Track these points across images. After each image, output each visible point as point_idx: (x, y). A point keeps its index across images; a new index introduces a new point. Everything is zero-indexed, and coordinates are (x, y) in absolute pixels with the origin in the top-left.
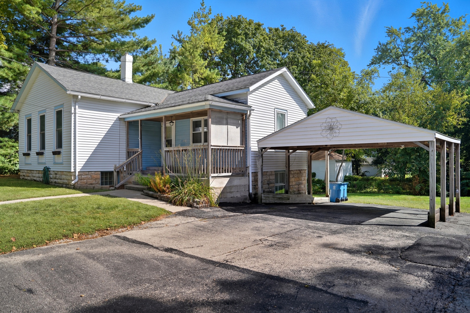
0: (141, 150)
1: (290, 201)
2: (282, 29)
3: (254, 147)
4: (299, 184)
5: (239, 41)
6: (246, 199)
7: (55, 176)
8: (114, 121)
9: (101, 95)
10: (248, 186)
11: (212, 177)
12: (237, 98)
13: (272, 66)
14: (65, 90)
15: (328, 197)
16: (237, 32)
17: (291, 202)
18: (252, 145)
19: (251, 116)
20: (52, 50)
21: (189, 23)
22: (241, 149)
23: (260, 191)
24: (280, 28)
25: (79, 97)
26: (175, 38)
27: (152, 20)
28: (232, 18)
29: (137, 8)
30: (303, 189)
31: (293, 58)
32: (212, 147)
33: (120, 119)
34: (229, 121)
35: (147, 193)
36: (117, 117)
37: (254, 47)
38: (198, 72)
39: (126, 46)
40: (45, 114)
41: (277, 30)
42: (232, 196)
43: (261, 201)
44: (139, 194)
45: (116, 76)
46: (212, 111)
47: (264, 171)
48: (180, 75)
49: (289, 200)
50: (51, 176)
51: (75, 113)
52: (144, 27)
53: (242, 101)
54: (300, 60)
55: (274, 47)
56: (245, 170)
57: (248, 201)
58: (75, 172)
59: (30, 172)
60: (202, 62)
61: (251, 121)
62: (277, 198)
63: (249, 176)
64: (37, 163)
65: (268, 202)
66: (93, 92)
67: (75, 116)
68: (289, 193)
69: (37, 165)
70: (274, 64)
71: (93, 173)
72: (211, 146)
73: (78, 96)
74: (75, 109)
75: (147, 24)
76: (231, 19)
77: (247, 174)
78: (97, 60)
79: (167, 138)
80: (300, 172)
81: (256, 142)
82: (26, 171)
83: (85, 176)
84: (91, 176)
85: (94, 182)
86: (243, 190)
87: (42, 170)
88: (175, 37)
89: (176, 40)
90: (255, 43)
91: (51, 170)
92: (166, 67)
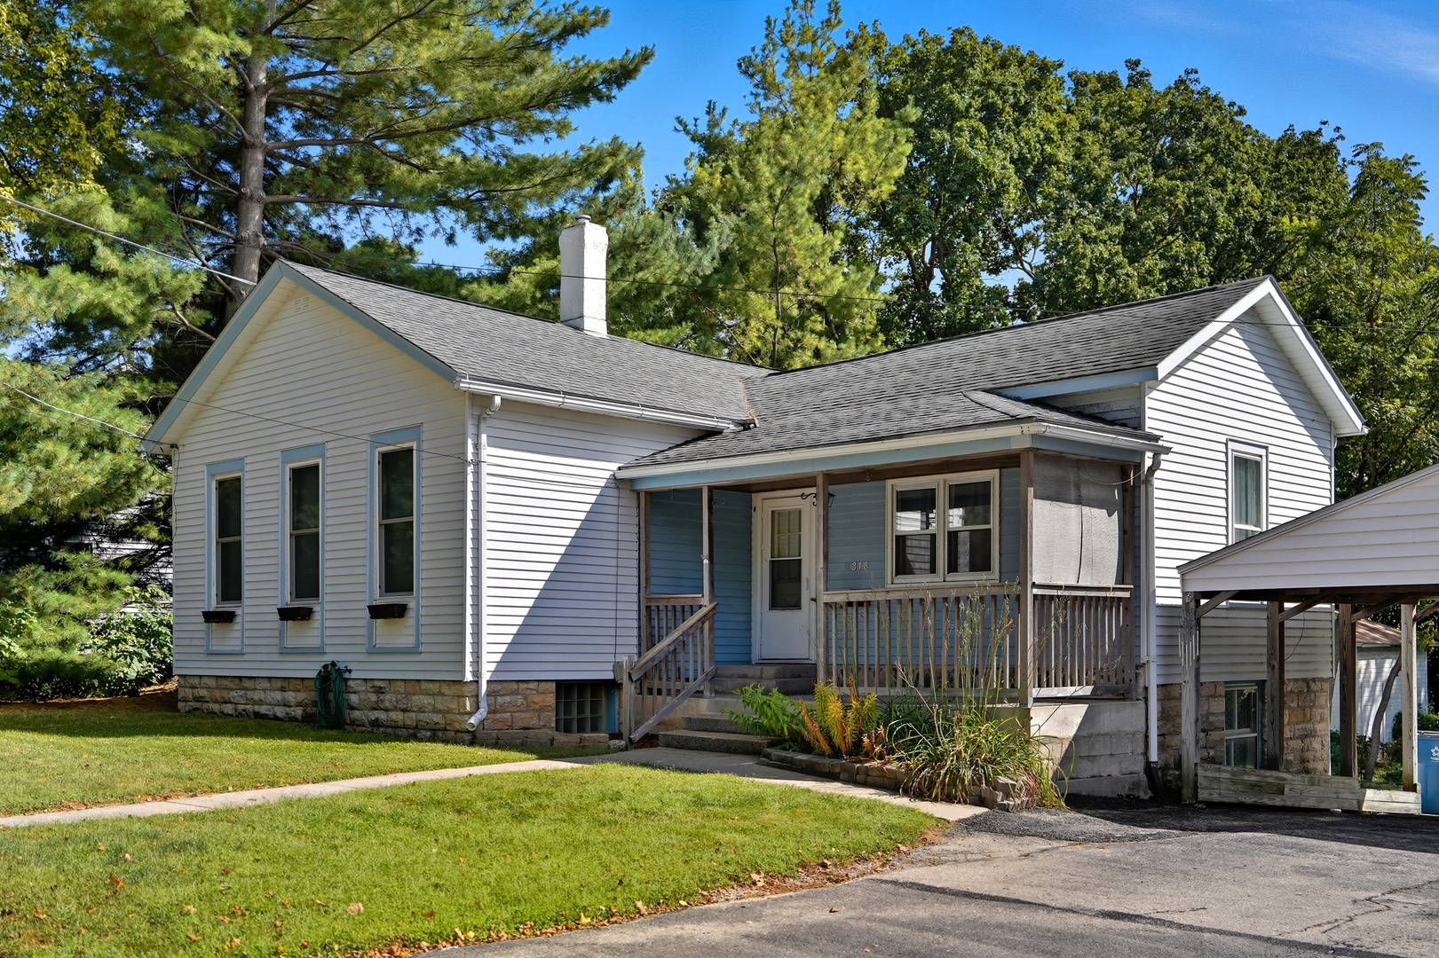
0: (711, 602)
1: (1287, 800)
2: (1130, 78)
3: (1167, 590)
4: (1307, 735)
5: (963, 141)
6: (1136, 785)
7: (373, 697)
8: (597, 491)
9: (565, 393)
10: (1141, 737)
11: (1037, 700)
12: (1098, 405)
13: (1102, 247)
14: (448, 373)
15: (1415, 791)
16: (952, 103)
17: (1289, 803)
18: (1158, 582)
19: (1158, 474)
20: (251, 197)
21: (747, 67)
22: (1120, 599)
23: (1191, 755)
24: (1123, 76)
25: (498, 400)
26: (688, 132)
27: (644, 70)
28: (926, 42)
29: (593, 17)
30: (1318, 754)
31: (1188, 210)
32: (1035, 591)
33: (617, 482)
34: (1084, 491)
35: (783, 760)
36: (607, 474)
37: (1020, 163)
38: (800, 278)
39: (538, 180)
40: (320, 461)
41: (1109, 83)
42: (1096, 772)
43: (1196, 792)
44: (748, 762)
45: (501, 301)
46: (1035, 456)
47: (1203, 679)
48: (724, 290)
49: (1282, 793)
50: (354, 698)
51: (477, 463)
52: (609, 99)
53: (1119, 416)
54: (1222, 217)
55: (1107, 163)
56: (1133, 678)
57: (1145, 795)
58: (477, 682)
59: (231, 685)
60: (818, 237)
61: (1157, 493)
62: (1244, 783)
63: (1146, 699)
64: (276, 650)
65: (1216, 798)
66: (532, 379)
67: (477, 473)
68: (1282, 768)
69: (277, 657)
70: (1110, 239)
71: (531, 686)
72: (1034, 585)
73: (490, 397)
74: (477, 446)
75: (620, 86)
76: (919, 46)
77: (1141, 690)
78: (411, 234)
79: (776, 553)
80: (1308, 687)
81: (1175, 573)
82: (212, 683)
83: (507, 699)
84: (526, 699)
85: (534, 722)
86: (1129, 750)
87: (314, 675)
88: (691, 127)
89: (693, 140)
90: (1025, 151)
91: (353, 675)
92: (689, 259)
